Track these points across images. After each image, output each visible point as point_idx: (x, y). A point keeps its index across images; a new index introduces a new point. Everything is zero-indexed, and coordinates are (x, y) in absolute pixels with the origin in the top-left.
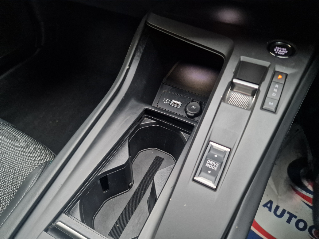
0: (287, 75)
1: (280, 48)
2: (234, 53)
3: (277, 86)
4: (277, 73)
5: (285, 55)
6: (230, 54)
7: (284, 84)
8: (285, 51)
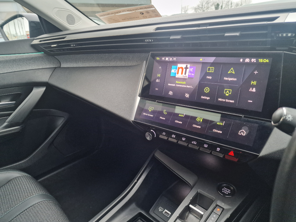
0: (223, 209)
1: (227, 189)
2: (195, 187)
3: (215, 216)
4: (217, 207)
5: (229, 194)
6: (194, 185)
7: (220, 216)
8: (229, 191)
